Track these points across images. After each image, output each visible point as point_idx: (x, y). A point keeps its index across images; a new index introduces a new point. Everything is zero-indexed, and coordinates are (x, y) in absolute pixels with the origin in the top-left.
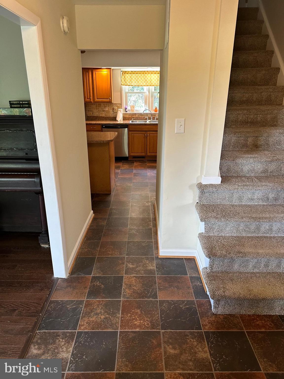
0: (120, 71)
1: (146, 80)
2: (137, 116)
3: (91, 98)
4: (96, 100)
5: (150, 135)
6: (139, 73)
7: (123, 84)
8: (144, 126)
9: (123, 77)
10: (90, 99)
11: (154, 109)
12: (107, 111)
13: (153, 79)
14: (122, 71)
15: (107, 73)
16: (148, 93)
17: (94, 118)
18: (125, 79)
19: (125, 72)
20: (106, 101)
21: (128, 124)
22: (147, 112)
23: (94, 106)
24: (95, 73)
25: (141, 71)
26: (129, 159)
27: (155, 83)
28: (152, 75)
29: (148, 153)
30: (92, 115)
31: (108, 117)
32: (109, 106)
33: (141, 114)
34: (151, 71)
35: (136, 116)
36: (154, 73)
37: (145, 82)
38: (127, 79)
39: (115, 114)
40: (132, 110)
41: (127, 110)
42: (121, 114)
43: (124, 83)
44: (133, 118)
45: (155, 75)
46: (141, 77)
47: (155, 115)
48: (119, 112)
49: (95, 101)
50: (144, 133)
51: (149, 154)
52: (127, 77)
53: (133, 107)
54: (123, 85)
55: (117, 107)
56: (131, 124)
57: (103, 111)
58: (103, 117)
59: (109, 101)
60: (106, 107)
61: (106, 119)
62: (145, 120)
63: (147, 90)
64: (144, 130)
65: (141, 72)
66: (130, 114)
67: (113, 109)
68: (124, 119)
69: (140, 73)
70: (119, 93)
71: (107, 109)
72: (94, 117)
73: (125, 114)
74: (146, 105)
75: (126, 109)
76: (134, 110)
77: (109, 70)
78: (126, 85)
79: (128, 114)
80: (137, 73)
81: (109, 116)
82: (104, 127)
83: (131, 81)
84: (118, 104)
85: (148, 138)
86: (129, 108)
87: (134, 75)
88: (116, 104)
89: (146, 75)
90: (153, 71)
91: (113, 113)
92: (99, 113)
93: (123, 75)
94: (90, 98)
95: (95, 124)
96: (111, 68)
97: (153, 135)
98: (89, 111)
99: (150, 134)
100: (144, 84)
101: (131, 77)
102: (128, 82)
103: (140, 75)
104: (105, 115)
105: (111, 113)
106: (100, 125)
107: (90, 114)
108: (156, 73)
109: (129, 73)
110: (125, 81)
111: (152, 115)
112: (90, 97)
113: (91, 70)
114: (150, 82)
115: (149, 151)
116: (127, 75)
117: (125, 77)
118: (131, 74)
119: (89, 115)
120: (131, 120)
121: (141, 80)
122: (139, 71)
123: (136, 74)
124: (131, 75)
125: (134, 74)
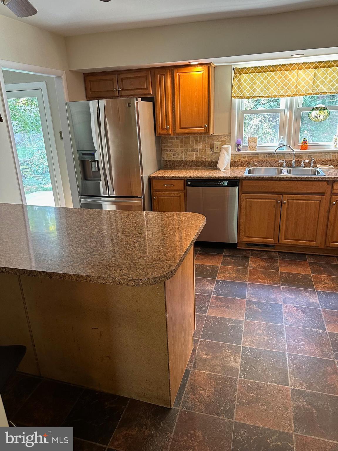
0: (229, 69)
1: (286, 85)
2: (261, 158)
3: (170, 127)
4: (179, 130)
5: (290, 201)
6: (271, 71)
7: (235, 96)
8: (277, 182)
9: (236, 81)
10: (167, 129)
11: (300, 142)
12: (200, 150)
13: (304, 80)
14: (233, 69)
15: (203, 74)
16: (287, 112)
17: (175, 163)
18: (240, 85)
19: (242, 71)
20: (198, 131)
21: (240, 177)
22: (285, 150)
23: (176, 142)
24: (179, 76)
25: (275, 66)
26: (238, 248)
27: (307, 90)
28: (301, 72)
29: (283, 237)
30: (172, 158)
31: (201, 162)
32: (204, 141)
33: (270, 154)
34: (299, 64)
35: (260, 158)
36: (306, 68)
37: (283, 88)
38: (245, 84)
39: (215, 156)
40: (251, 148)
41: (240, 147)
42: (228, 155)
43: (238, 93)
44: (253, 162)
45: (308, 71)
46: (276, 77)
47: (301, 157)
48: (224, 151)
49: (177, 132)
50: (276, 198)
51: (284, 241)
52: (245, 80)
53: (254, 140)
54: (235, 97)
55: (221, 141)
56: (247, 177)
57: (194, 150)
58: (193, 162)
59: (203, 131)
60: (199, 142)
61: (198, 166)
62: (279, 166)
63: (286, 107)
64: (276, 191)
65: (276, 68)
66: (245, 155)
67: (213, 146)
68: (234, 164)
69: (272, 70)
70: (227, 114)
71: (200, 146)
72: (176, 161)
73: (236, 155)
74: (282, 137)
75: (239, 145)
76: (256, 147)
77: (206, 68)
78: (241, 97)
79: (243, 155)
80: (266, 70)
81: (204, 160)
82: (189, 183)
83: (251, 87)
84: (223, 137)
85: (285, 207)
86: (245, 143)
87: (259, 75)
88: (218, 135)
89: (287, 73)
90: (303, 63)
91: (212, 154)
92: (184, 154)
93: (236, 77)
94: (167, 126)
95: (173, 178)
96: (208, 64)
97: (297, 201)
98: (167, 151)
99: (290, 199)
100: (282, 93)
101: (252, 80)
102: (245, 91)
103: (273, 74)
104: (196, 158)
105: (208, 154)
106: (183, 181)
107: (168, 156)
108: (309, 68)
109: (250, 71)
110: (239, 88)
111: (295, 155)
112: (167, 124)
113: (170, 70)
114: (296, 87)
115: (286, 235)
116: (244, 77)
117: (239, 81)
118: (254, 73)
119: (166, 159)
120: (248, 166)
121: (276, 85)
122: (271, 66)
123: (265, 72)
124: (252, 76)
125: (261, 72)
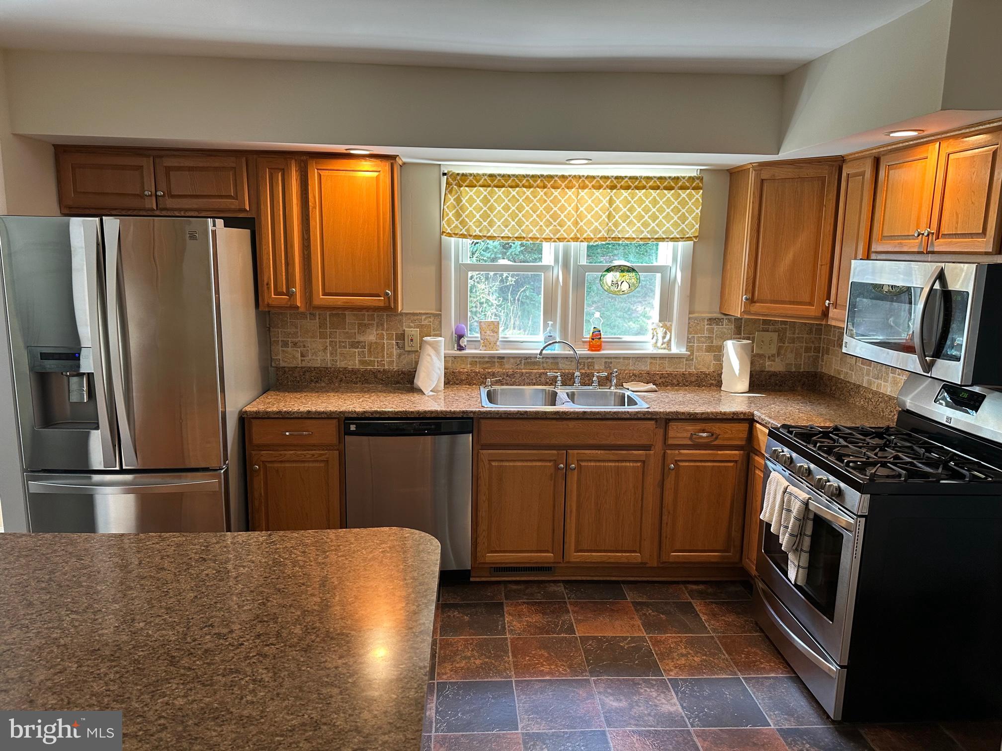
0: (435, 174)
1: (555, 216)
2: (509, 367)
3: (297, 290)
4: (320, 298)
5: (583, 464)
6: (524, 186)
7: (449, 231)
8: (554, 422)
9: (451, 199)
10: (291, 295)
11: (587, 336)
12: (370, 345)
13: (589, 209)
14: (444, 174)
15: (377, 177)
16: (559, 273)
17: (308, 374)
18: (461, 209)
19: (461, 180)
20: (369, 304)
21: (474, 413)
22: (557, 350)
23: (312, 324)
24: (320, 176)
25: (533, 176)
26: (472, 579)
27: (596, 231)
28: (583, 193)
29: (573, 548)
30: (298, 362)
31: (375, 374)
32: (380, 325)
33: (526, 358)
34: (580, 177)
35: (507, 366)
36: (594, 187)
37: (548, 224)
38: (470, 209)
39: (406, 359)
40: (487, 343)
41: (464, 342)
42: (440, 360)
43: (456, 227)
44: (493, 375)
45: (597, 193)
46: (535, 200)
47: (591, 365)
48: (429, 350)
49: (316, 302)
50: (554, 458)
51: (575, 557)
52: (471, 201)
53: (492, 327)
54: (450, 235)
55: (421, 326)
56: (490, 412)
57: (355, 345)
58: (354, 372)
59: (382, 304)
60: (367, 326)
61: (367, 381)
62: (546, 384)
63: (556, 260)
64: (554, 441)
65: (535, 181)
66: (476, 360)
67: (402, 337)
68: (452, 379)
69: (527, 184)
70: (432, 270)
71: (371, 336)
72: (309, 370)
73: (455, 357)
74: (550, 323)
75: (460, 337)
76: (498, 343)
77: (385, 166)
78: (463, 236)
79: (469, 360)
80: (514, 184)
81: (381, 368)
82: (353, 428)
83: (485, 216)
84: (424, 317)
85: (573, 478)
86: (472, 334)
87: (500, 192)
88: (414, 314)
89: (556, 193)
90: (587, 177)
91: (400, 355)
92: (331, 354)
93: (450, 192)
94: (288, 288)
95: (309, 416)
96: (391, 158)
97: (598, 464)
98: (285, 344)
99: (582, 461)
100: (547, 232)
101: (486, 201)
102: (471, 224)
103: (528, 192)
104: (362, 362)
105: (390, 355)
106: (335, 421)
107: (290, 357)
108: (599, 187)
109: (481, 182)
110: (458, 215)
111: (580, 361)
112: (290, 282)
113: (296, 160)
114: (576, 223)
115: (578, 542)
116: (468, 193)
117: (458, 200)
118: (489, 186)
119: (282, 364)
120: (483, 383)
121: (535, 216)
122: (524, 176)
123: (511, 187)
124: (485, 193)
125: (503, 186)
